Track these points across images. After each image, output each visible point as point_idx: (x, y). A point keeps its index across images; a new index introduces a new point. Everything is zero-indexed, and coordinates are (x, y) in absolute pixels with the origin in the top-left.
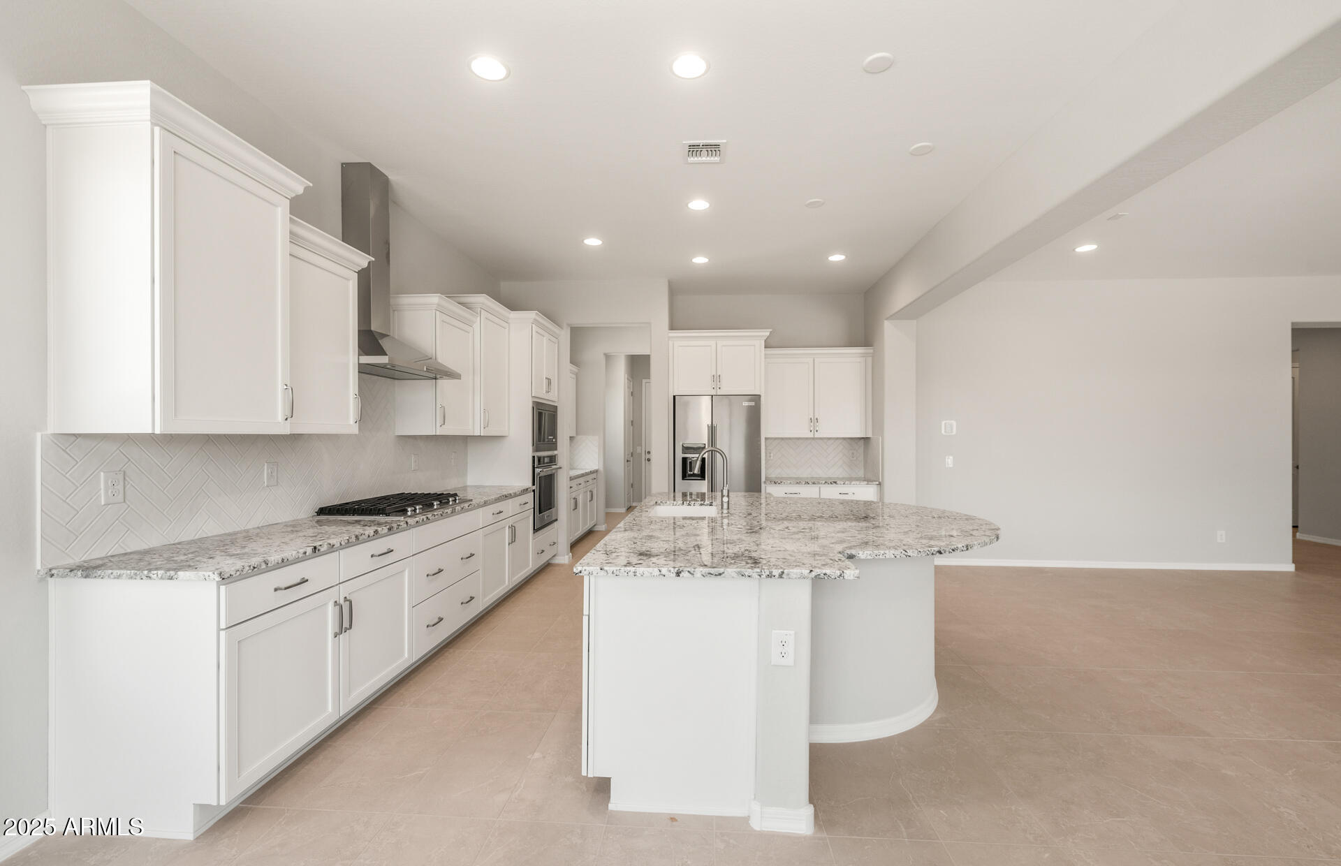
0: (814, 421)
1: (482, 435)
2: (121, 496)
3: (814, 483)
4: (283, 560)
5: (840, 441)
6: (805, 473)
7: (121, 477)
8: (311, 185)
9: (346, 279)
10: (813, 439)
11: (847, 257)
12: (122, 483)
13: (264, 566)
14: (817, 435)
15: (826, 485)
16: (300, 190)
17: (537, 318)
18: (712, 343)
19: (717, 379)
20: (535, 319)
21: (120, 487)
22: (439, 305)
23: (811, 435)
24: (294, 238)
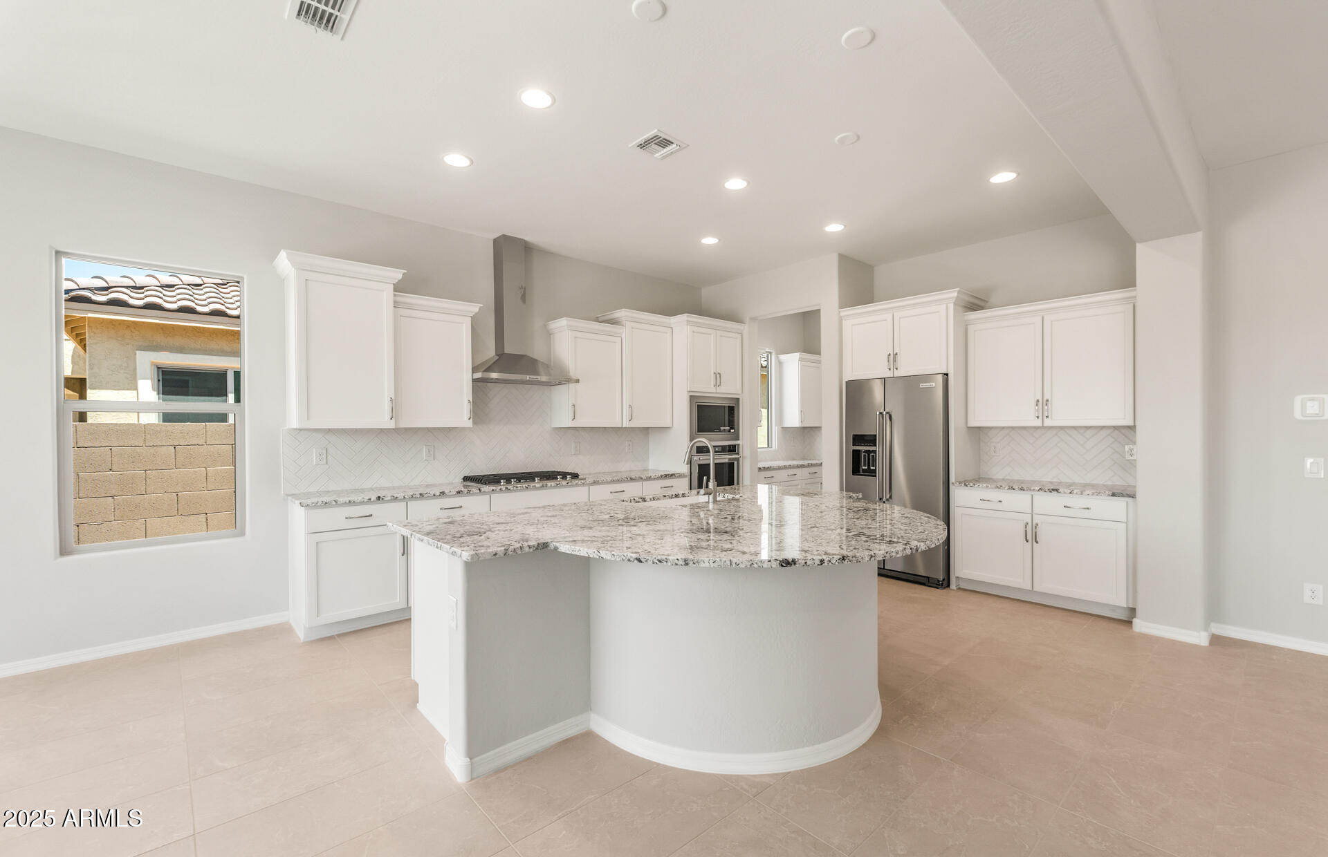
0: (1043, 404)
1: (624, 426)
2: (325, 460)
3: (1022, 489)
4: (350, 502)
5: (1109, 431)
6: (1048, 476)
7: (325, 451)
8: (405, 271)
9: (460, 323)
10: (1043, 427)
11: (1019, 174)
12: (325, 455)
13: (334, 503)
14: (1048, 423)
15: (1041, 492)
16: (400, 276)
17: (689, 319)
18: (888, 316)
19: (893, 358)
20: (687, 321)
21: (324, 456)
22: (567, 325)
23: (1038, 423)
24: (396, 305)
